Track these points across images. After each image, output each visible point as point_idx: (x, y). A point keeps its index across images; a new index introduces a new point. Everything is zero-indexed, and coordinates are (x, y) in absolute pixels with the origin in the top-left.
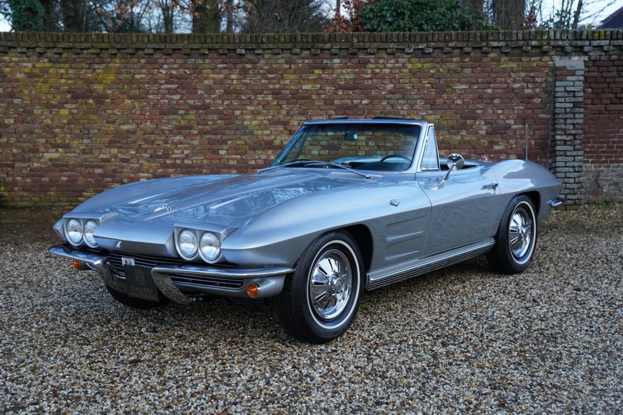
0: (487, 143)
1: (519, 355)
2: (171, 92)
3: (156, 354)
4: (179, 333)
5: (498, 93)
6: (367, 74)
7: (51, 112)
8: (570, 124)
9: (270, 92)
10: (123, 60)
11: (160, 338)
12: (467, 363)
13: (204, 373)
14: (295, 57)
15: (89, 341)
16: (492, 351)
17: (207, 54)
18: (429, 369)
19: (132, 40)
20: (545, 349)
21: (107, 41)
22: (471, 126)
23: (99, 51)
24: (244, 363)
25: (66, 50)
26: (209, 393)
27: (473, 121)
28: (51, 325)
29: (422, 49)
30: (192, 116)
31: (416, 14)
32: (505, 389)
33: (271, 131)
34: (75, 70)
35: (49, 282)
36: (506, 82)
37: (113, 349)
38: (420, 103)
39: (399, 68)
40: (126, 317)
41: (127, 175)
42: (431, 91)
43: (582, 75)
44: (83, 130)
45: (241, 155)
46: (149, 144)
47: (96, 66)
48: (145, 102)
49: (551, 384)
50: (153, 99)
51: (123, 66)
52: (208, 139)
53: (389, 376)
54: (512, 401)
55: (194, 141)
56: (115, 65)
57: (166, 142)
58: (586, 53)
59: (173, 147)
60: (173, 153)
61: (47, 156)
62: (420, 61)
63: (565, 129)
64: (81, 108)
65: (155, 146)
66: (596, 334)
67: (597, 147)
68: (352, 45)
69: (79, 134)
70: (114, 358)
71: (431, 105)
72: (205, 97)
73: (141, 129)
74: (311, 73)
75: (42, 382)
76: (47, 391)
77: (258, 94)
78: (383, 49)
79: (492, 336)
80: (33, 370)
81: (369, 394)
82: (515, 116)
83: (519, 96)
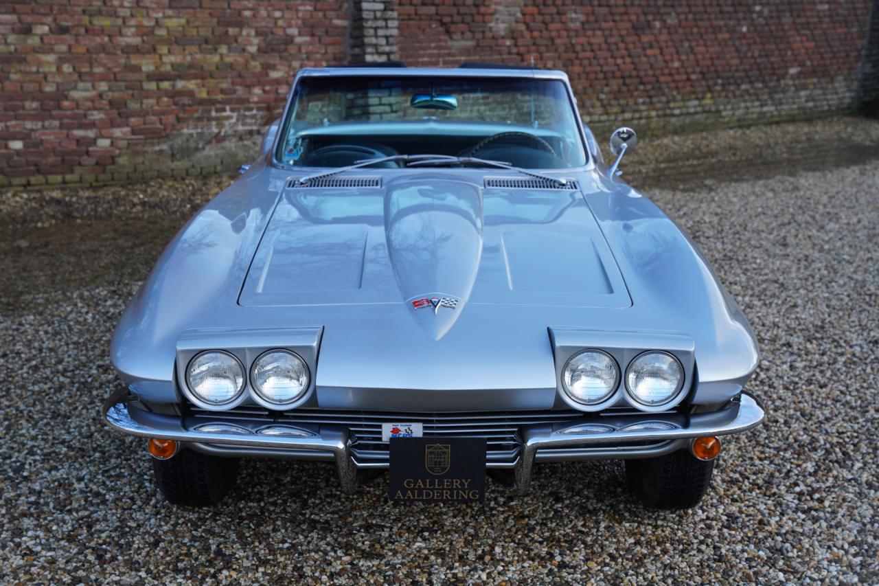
0: (259, 67)
8: (382, 36)
22: (236, 38)
27: (238, 29)
63: (376, 45)
82: (300, 22)
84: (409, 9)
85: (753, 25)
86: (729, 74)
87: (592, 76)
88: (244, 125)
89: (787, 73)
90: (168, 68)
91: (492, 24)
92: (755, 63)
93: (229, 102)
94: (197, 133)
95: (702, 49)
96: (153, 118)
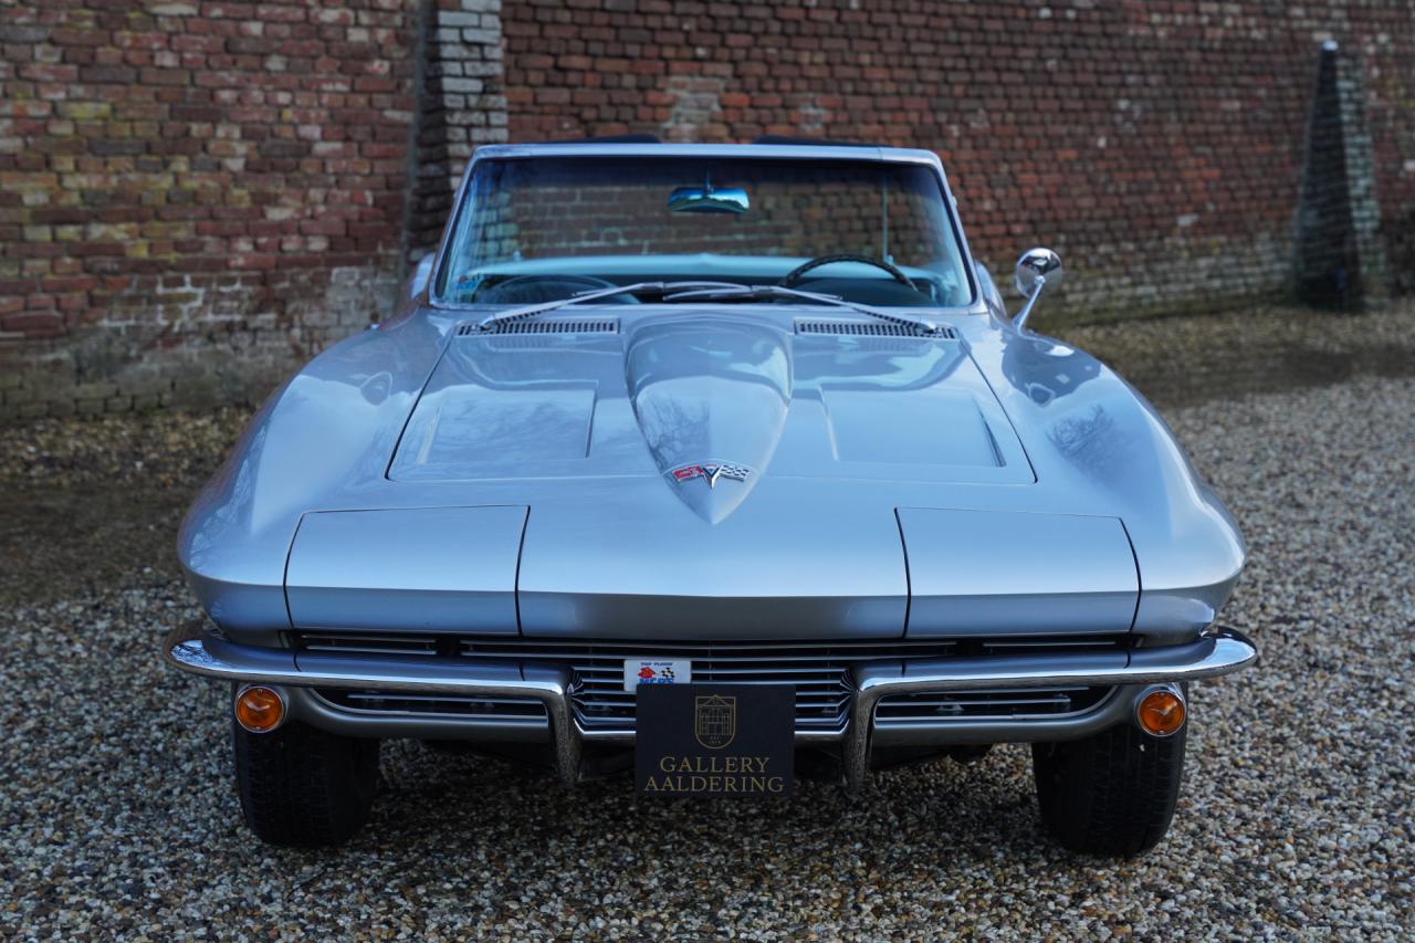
0: (247, 199)
5: (279, 38)
22: (204, 142)
38: (45, 57)
42: (83, 18)
71: (82, 66)
82: (324, 113)
83: (335, 51)
84: (524, 94)
85: (1116, 135)
86: (1077, 226)
87: (843, 225)
88: (216, 312)
89: (1175, 225)
90: (75, 199)
91: (669, 125)
92: (1121, 205)
93: (188, 267)
94: (128, 327)
95: (1028, 177)
96: (44, 298)
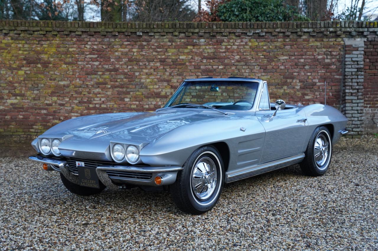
0: (301, 94)
1: (319, 221)
2: (93, 60)
3: (98, 220)
4: (110, 209)
5: (307, 62)
6: (222, 49)
7: (12, 73)
8: (355, 82)
9: (158, 60)
10: (61, 39)
11: (99, 211)
12: (288, 225)
13: (129, 230)
14: (175, 38)
15: (54, 214)
16: (303, 219)
17: (117, 35)
18: (265, 228)
19: (67, 25)
20: (335, 217)
21: (51, 26)
22: (290, 83)
23: (45, 33)
24: (152, 225)
25: (23, 32)
26: (133, 240)
27: (292, 80)
28: (29, 205)
29: (258, 33)
30: (107, 76)
31: (254, 10)
32: (310, 238)
33: (159, 86)
34: (29, 45)
35: (21, 181)
36: (313, 55)
37: (70, 218)
38: (257, 68)
39: (244, 45)
40: (75, 200)
41: (63, 114)
42: (264, 61)
43: (363, 51)
44: (34, 85)
45: (139, 102)
46: (78, 94)
47: (43, 43)
48: (76, 66)
49: (338, 236)
50: (81, 65)
51: (61, 42)
52: (117, 91)
53: (241, 231)
54: (314, 244)
55: (108, 92)
56: (56, 42)
57: (89, 93)
58: (365, 36)
59: (94, 96)
60: (94, 100)
61: (9, 101)
62: (257, 41)
63: (352, 86)
64: (32, 70)
65: (82, 95)
66: (367, 210)
67: (373, 97)
68: (212, 31)
69: (31, 87)
70: (73, 222)
71: (264, 69)
72: (115, 63)
73: (73, 84)
74: (185, 48)
75: (31, 235)
76: (35, 240)
77: (150, 62)
78: (233, 33)
79: (303, 211)
80: (24, 229)
81: (229, 240)
82: (319, 77)
83: (322, 64)
